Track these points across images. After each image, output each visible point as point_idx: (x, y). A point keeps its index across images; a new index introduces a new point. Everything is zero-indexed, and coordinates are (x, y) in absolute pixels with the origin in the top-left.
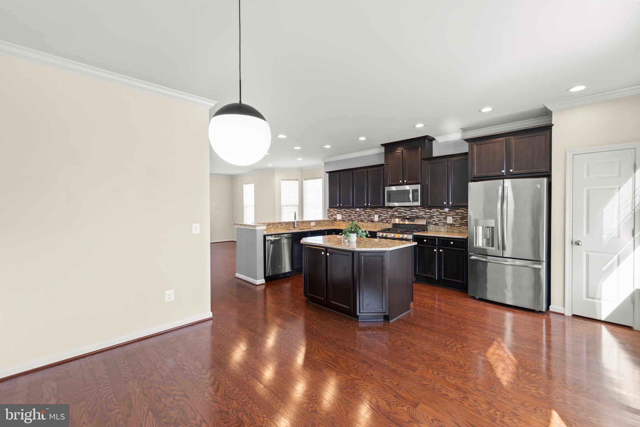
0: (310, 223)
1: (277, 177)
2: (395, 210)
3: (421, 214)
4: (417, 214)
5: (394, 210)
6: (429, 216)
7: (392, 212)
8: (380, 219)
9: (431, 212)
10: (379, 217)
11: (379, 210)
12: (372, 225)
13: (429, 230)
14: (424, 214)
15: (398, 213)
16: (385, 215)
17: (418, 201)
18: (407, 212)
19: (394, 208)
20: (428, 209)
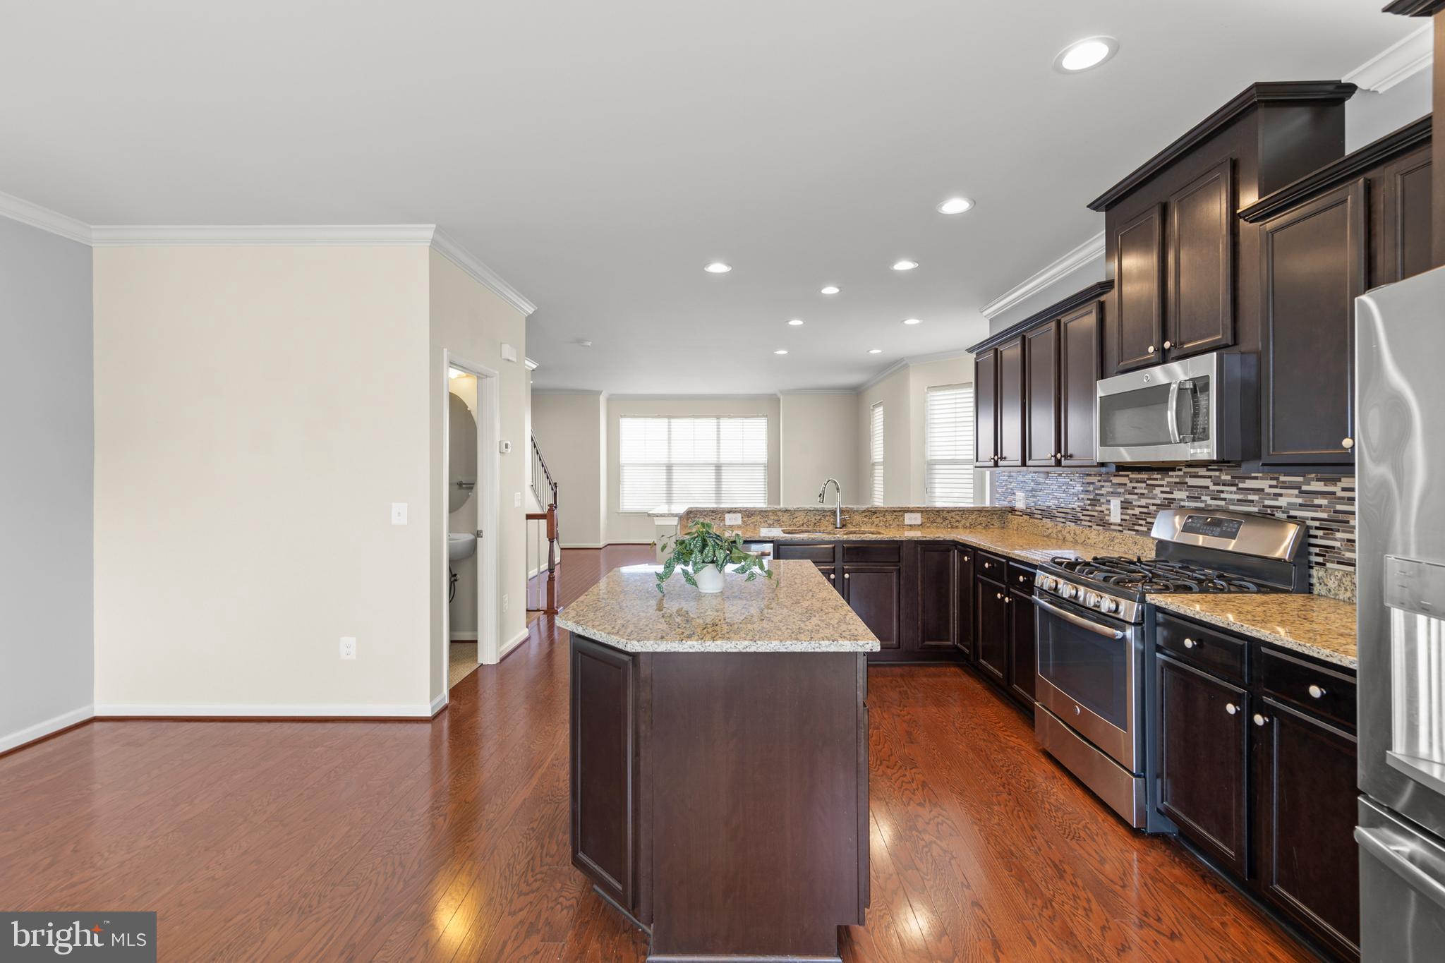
0: (903, 516)
1: (916, 383)
2: (1177, 480)
3: (1282, 502)
4: (1267, 503)
5: (1173, 477)
6: (1324, 515)
7: (1167, 489)
8: (1127, 517)
9: (1334, 493)
10: (1126, 505)
11: (1125, 480)
12: (1101, 537)
13: (1317, 589)
14: (1300, 501)
15: (1187, 493)
16: (1143, 502)
17: (1208, 439)
18: (1222, 492)
19: (1173, 469)
20: (1318, 480)
